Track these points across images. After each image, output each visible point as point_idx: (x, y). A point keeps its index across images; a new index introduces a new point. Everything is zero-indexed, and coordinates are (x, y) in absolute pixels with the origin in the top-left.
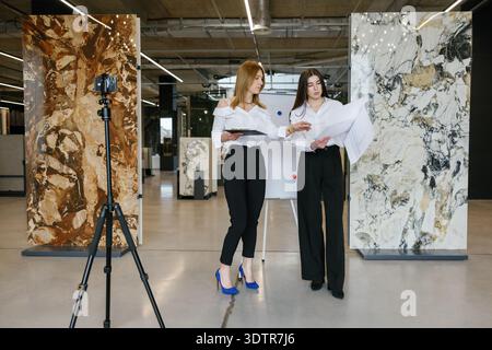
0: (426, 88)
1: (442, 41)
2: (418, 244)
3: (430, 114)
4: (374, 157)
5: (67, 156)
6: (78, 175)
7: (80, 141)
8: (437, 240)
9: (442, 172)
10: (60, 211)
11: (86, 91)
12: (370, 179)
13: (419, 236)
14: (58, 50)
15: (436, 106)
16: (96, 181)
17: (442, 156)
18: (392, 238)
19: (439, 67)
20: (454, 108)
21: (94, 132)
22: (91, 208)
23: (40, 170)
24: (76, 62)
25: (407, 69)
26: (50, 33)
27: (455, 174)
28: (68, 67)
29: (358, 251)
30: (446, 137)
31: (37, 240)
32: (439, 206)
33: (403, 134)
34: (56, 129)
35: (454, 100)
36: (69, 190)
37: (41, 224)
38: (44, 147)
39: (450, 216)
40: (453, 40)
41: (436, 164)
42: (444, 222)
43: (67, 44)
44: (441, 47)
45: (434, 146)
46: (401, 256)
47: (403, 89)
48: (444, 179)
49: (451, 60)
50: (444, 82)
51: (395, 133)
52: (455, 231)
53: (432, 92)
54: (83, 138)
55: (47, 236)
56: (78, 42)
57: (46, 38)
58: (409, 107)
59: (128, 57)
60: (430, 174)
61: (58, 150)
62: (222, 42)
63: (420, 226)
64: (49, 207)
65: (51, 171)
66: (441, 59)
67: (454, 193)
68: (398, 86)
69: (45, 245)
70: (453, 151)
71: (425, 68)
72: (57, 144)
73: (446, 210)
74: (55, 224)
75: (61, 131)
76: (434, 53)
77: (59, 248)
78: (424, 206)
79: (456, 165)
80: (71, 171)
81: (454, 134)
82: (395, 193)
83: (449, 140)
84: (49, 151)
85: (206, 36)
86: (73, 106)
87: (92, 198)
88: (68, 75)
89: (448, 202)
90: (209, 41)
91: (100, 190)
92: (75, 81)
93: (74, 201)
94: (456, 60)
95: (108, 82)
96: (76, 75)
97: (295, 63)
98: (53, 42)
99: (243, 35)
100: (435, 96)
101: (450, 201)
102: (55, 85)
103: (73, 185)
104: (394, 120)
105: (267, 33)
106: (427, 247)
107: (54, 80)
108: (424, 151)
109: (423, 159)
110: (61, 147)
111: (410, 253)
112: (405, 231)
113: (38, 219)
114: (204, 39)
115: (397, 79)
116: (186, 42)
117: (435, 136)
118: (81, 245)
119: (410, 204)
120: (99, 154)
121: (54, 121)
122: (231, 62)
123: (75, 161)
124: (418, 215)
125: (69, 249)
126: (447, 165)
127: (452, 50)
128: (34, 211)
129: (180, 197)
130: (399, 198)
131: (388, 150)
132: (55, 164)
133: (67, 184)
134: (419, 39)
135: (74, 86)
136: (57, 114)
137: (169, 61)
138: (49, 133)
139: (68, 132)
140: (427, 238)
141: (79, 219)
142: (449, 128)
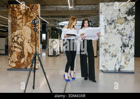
0: (122, 24)
1: (126, 10)
2: (120, 69)
3: (123, 31)
4: (106, 43)
5: (19, 43)
6: (22, 48)
7: (23, 39)
8: (125, 68)
9: (127, 48)
10: (18, 58)
11: (25, 25)
12: (105, 50)
13: (120, 66)
14: (18, 14)
15: (125, 29)
16: (27, 50)
17: (126, 43)
18: (112, 67)
19: (125, 18)
20: (130, 29)
21: (27, 36)
22: (26, 57)
23: (12, 47)
24: (23, 17)
25: (116, 18)
26: (16, 9)
27: (130, 48)
28: (20, 18)
29: (102, 70)
30: (128, 38)
31: (11, 66)
32: (126, 58)
33: (115, 37)
34: (17, 36)
35: (130, 27)
36: (20, 52)
37: (12, 62)
38: (13, 40)
39: (129, 61)
40: (129, 10)
41: (125, 45)
42: (127, 62)
43: (20, 12)
44: (126, 12)
45: (124, 40)
46: (115, 72)
47: (115, 24)
48: (127, 50)
49: (129, 16)
50: (127, 22)
51: (113, 36)
52: (131, 65)
53: (123, 25)
54: (24, 38)
55: (14, 65)
56: (23, 12)
57: (14, 11)
58: (117, 29)
59: (37, 15)
60: (123, 48)
61: (17, 41)
62: (61, 12)
63: (120, 64)
64: (14, 57)
65: (15, 47)
66: (126, 15)
67: (130, 54)
68: (113, 23)
69: (13, 68)
70: (130, 42)
71: (121, 18)
72: (17, 40)
73: (128, 59)
74: (16, 62)
75: (18, 36)
76: (124, 14)
77: (17, 69)
78: (121, 58)
79: (131, 46)
80: (21, 47)
81: (130, 37)
82: (113, 54)
83: (128, 39)
84: (15, 42)
85: (56, 10)
86: (21, 29)
87: (26, 55)
88: (20, 20)
89: (128, 57)
90: (57, 11)
91: (28, 53)
92: (22, 22)
93: (21, 55)
94: (130, 16)
95: (36, 21)
96: (22, 21)
97: (81, 18)
98: (17, 11)
99: (67, 10)
100: (124, 26)
101: (129, 56)
102: (17, 23)
103: (21, 51)
104: (112, 33)
105: (74, 9)
106: (122, 70)
107: (16, 22)
108: (121, 42)
109: (121, 44)
110: (18, 41)
111: (117, 71)
112: (116, 65)
113: (11, 60)
114: (56, 11)
115: (113, 21)
116: (50, 12)
117: (124, 37)
118: (23, 68)
119: (117, 57)
120: (28, 42)
121: (16, 33)
122: (63, 18)
123: (22, 44)
124: (120, 60)
125: (20, 69)
126: (128, 46)
127: (129, 13)
128: (10, 58)
129: (49, 56)
130: (114, 55)
131: (111, 42)
132: (16, 45)
133: (19, 51)
134: (119, 10)
135: (22, 24)
136: (17, 31)
137: (45, 17)
138: (15, 37)
139: (20, 36)
140: (122, 67)
141: (23, 60)
142: (128, 35)
